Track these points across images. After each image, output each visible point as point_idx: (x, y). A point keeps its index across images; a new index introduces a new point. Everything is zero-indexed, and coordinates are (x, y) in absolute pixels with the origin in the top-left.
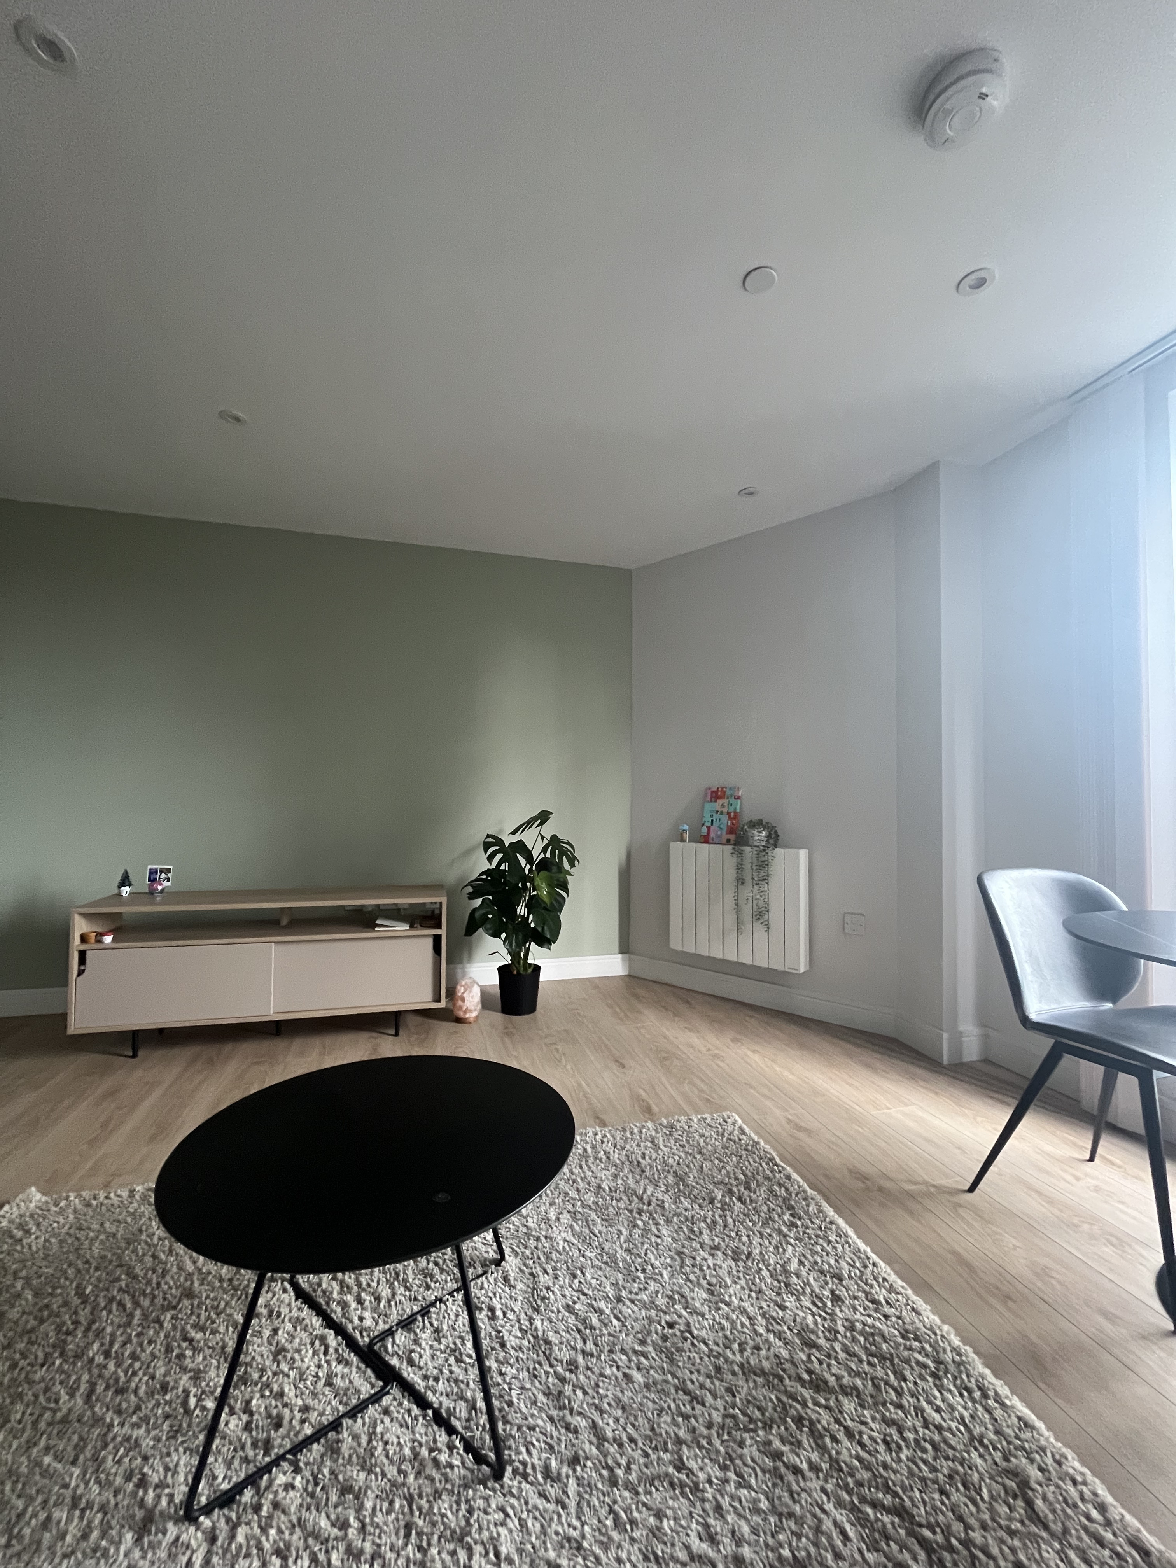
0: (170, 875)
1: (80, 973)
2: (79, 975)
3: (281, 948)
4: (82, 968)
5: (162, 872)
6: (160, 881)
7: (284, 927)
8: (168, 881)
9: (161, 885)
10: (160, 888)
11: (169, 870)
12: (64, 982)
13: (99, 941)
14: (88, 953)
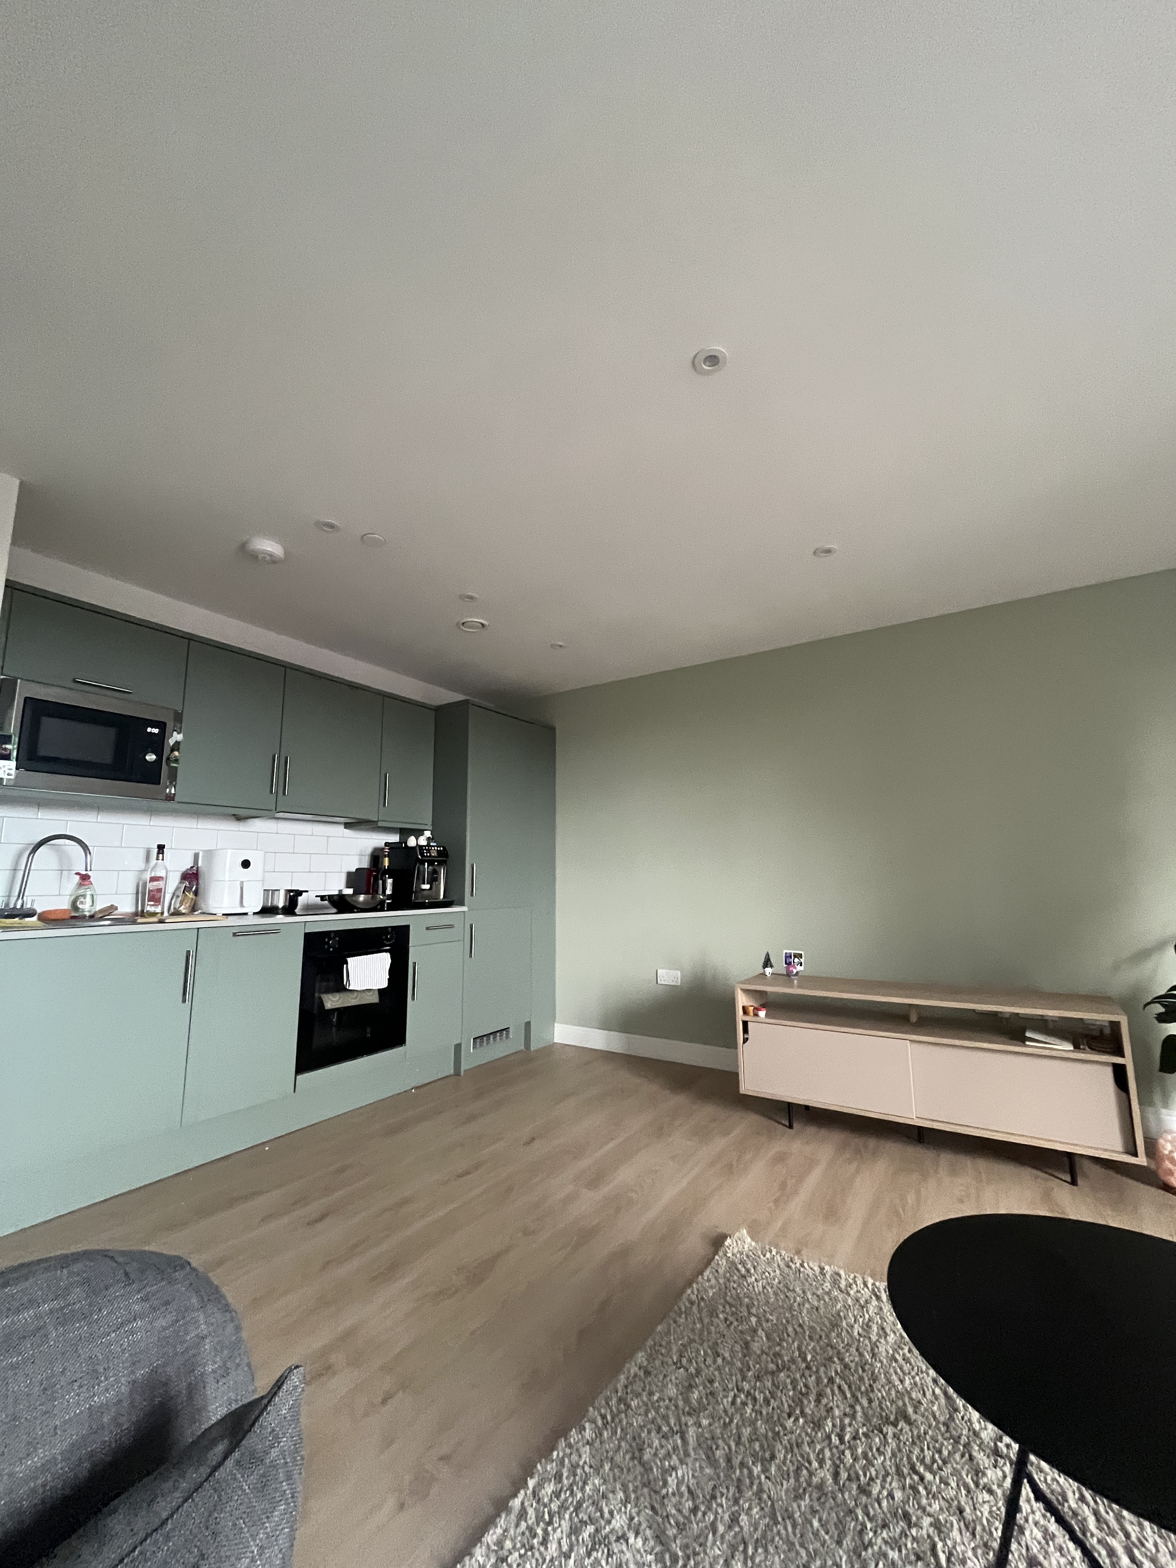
0: (802, 960)
1: (745, 1040)
2: (744, 1042)
3: (915, 1045)
4: (746, 1036)
5: (795, 956)
6: (794, 965)
7: (913, 1025)
8: (801, 965)
9: (795, 968)
10: (795, 971)
11: (800, 956)
12: (735, 1046)
13: (756, 1015)
14: (749, 1023)
